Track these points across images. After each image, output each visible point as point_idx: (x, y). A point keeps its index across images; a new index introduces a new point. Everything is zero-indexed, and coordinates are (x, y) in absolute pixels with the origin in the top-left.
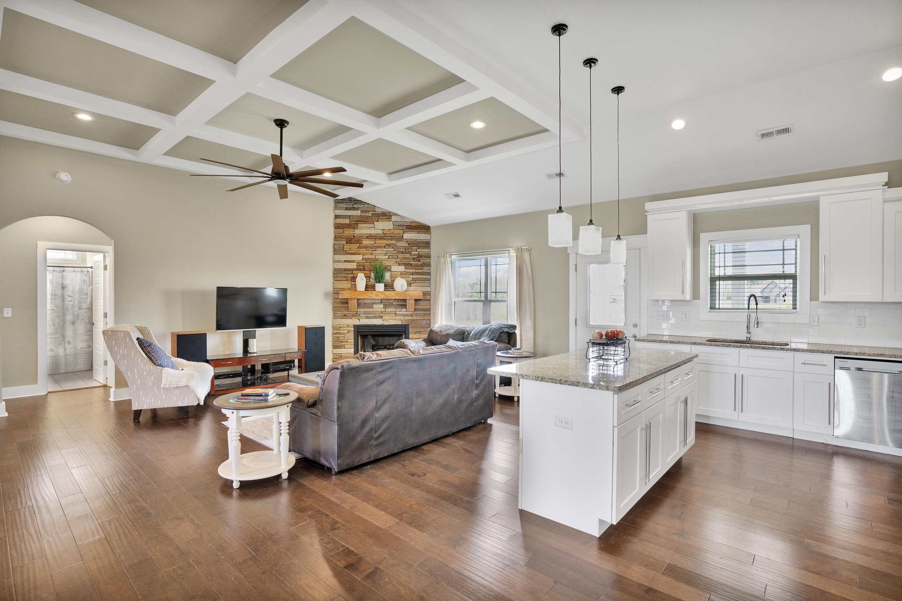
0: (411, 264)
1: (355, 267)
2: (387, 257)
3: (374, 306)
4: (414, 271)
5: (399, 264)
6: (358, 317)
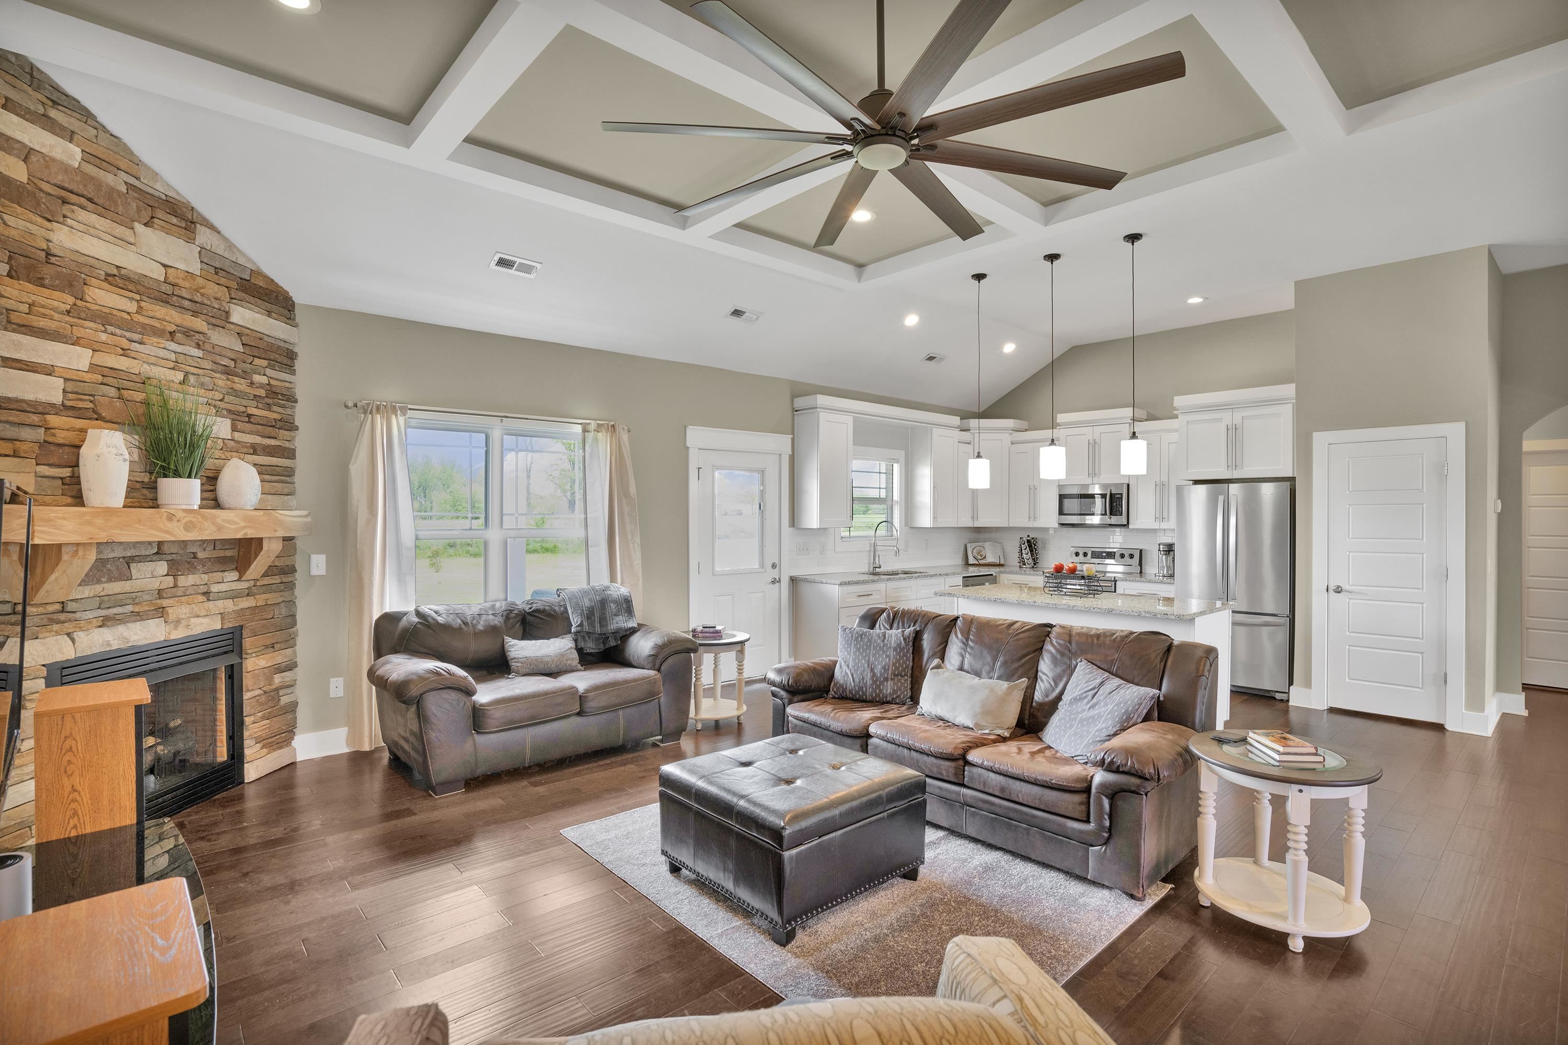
0: (249, 416)
1: (57, 397)
2: (180, 376)
3: (134, 571)
4: (258, 440)
6: (68, 627)
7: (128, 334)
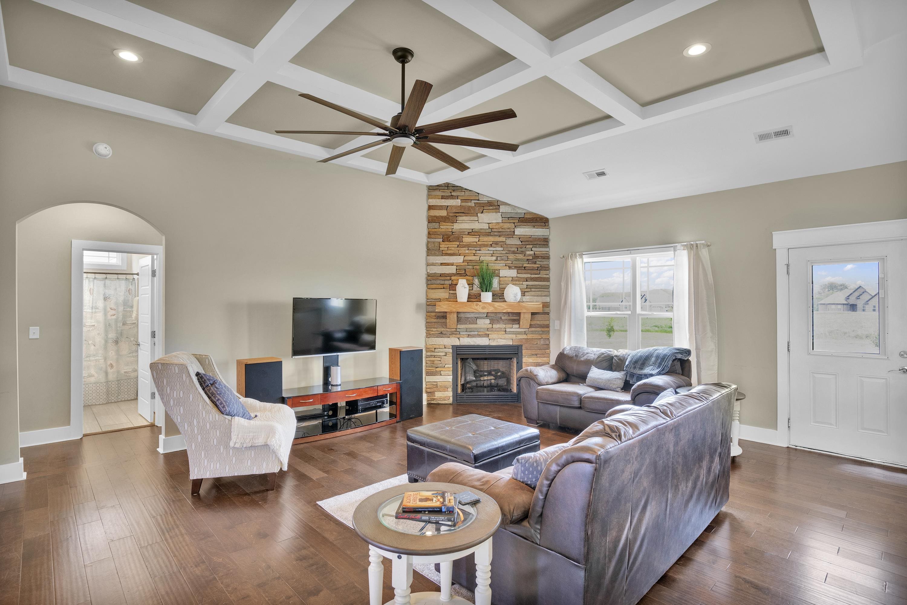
0: (525, 268)
1: (454, 272)
2: (494, 258)
3: (478, 322)
4: (529, 275)
5: (510, 268)
6: (458, 336)
7: (475, 249)
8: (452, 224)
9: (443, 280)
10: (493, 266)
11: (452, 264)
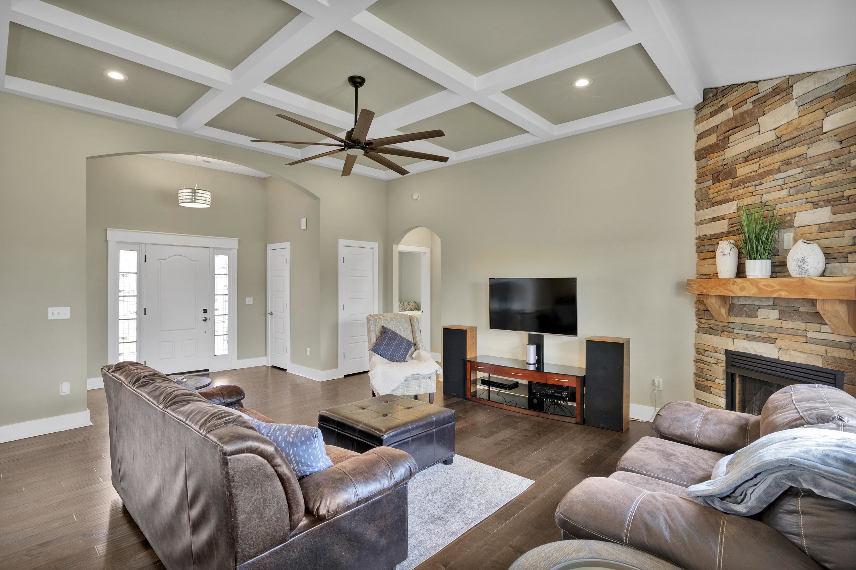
1: (724, 229)
3: (759, 314)
5: (816, 205)
7: (754, 183)
8: (722, 153)
9: (712, 245)
10: (782, 209)
11: (722, 218)
